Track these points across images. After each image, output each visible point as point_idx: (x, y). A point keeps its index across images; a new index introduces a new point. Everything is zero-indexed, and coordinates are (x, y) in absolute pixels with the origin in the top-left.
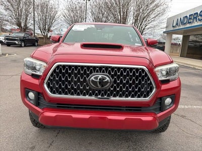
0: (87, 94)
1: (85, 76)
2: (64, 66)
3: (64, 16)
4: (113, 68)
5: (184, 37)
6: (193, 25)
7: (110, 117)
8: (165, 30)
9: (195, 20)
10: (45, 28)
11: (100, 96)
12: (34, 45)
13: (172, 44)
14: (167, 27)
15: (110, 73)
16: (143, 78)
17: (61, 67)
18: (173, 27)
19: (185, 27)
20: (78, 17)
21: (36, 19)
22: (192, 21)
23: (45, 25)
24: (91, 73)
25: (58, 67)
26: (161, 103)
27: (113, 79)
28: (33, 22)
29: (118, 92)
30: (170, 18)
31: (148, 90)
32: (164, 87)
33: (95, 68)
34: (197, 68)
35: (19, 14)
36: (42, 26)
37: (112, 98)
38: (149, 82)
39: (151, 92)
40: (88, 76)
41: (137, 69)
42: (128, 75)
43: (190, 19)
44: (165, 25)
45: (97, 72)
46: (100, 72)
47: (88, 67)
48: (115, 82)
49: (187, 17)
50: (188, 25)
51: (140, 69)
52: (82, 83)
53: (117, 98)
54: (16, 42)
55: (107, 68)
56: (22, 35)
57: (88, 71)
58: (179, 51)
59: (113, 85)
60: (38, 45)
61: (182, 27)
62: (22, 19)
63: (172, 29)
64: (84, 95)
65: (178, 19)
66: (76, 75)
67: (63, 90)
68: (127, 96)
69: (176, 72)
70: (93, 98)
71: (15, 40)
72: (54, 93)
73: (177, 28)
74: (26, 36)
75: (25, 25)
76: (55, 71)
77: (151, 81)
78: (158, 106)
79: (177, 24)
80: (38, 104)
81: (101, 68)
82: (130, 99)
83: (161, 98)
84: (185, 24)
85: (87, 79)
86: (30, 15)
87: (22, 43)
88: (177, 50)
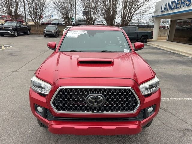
0: (86, 110)
1: (83, 96)
2: (66, 89)
3: (54, 3)
4: (105, 90)
5: (172, 21)
6: (181, 10)
7: (104, 127)
8: (153, 15)
9: (182, 6)
10: (36, 15)
11: (95, 111)
12: (27, 34)
13: (160, 27)
14: (155, 12)
15: (103, 94)
16: (130, 96)
17: (64, 90)
18: (162, 11)
19: (173, 12)
20: (68, 3)
21: (27, 7)
22: (179, 6)
23: (36, 13)
24: (88, 94)
25: (61, 90)
26: (144, 112)
27: (105, 97)
28: (23, 10)
29: (110, 108)
30: (159, 2)
31: (134, 105)
32: (147, 100)
33: (91, 89)
34: (182, 54)
35: (9, 2)
36: (33, 14)
37: (105, 112)
38: (134, 99)
39: (136, 106)
40: (86, 96)
41: (125, 90)
42: (118, 94)
43: (178, 4)
44: (154, 10)
45: (93, 93)
46: (96, 93)
47: (86, 89)
48: (108, 100)
49: (175, 1)
50: (176, 11)
51: (127, 89)
52: (81, 102)
53: (110, 112)
54: (10, 32)
55: (100, 89)
56: (14, 24)
57: (86, 92)
58: (167, 34)
59: (106, 103)
60: (31, 34)
61: (170, 12)
62: (12, 7)
63: (160, 14)
64: (83, 111)
65: (166, 4)
66: (76, 96)
67: (66, 107)
68: (117, 111)
69: (157, 85)
70: (90, 113)
71: (8, 30)
72: (59, 110)
73: (166, 13)
74: (18, 25)
75: (16, 13)
76: (59, 93)
77: (136, 98)
78: (142, 115)
79: (165, 9)
80: (46, 117)
81: (95, 89)
82: (119, 112)
83: (144, 109)
84: (172, 9)
85: (85, 99)
86: (20, 2)
87: (15, 33)
88: (165, 34)
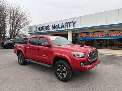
8: (29, 32)
18: (34, 31)
22: (44, 29)
49: (41, 27)
61: (39, 32)
65: (36, 28)
73: (37, 32)
84: (41, 30)
